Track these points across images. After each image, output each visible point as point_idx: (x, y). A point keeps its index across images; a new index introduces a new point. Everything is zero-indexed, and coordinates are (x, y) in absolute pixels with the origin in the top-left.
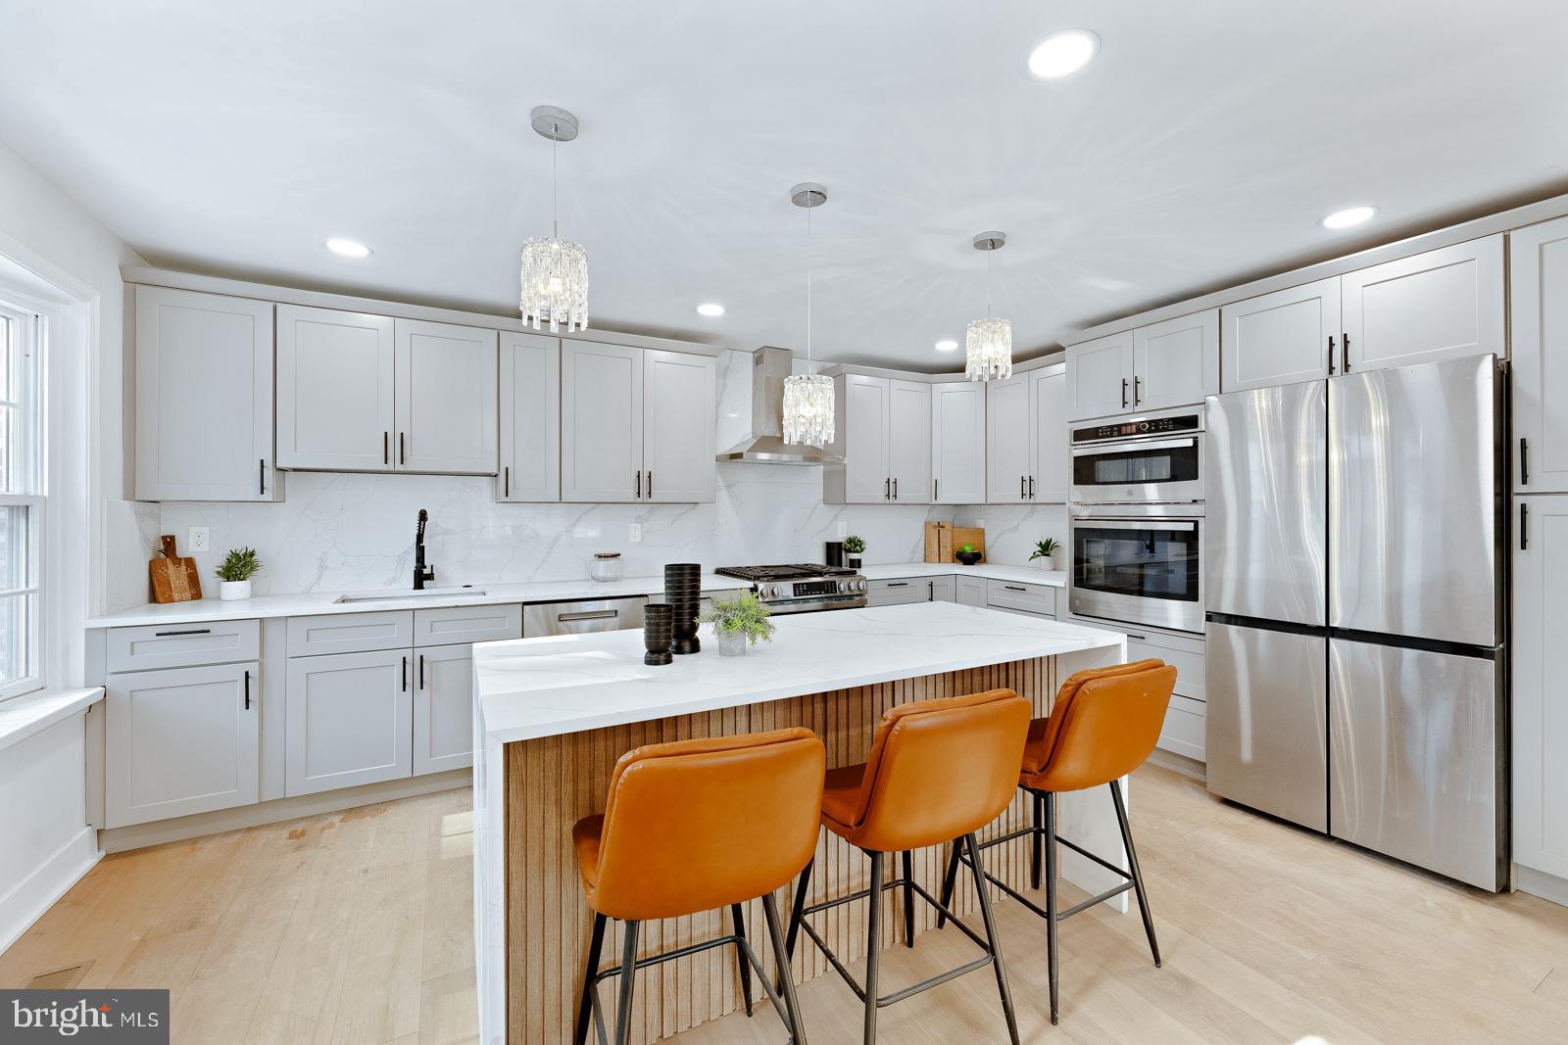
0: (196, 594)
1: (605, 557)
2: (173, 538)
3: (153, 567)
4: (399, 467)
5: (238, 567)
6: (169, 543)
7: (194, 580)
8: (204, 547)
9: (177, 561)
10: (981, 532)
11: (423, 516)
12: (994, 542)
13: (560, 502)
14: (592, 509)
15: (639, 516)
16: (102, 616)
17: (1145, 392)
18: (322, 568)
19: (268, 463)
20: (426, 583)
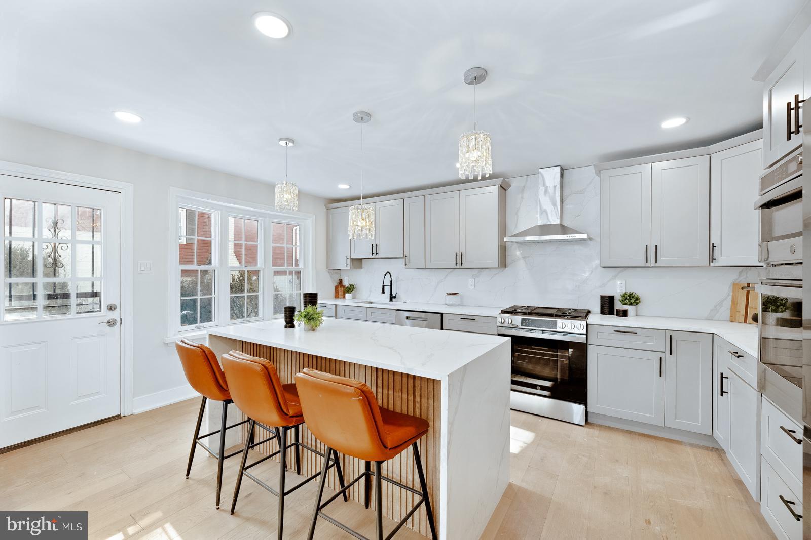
0: (343, 297)
1: (450, 294)
2: (341, 279)
3: (336, 287)
4: (377, 257)
7: (344, 292)
9: (341, 286)
13: (425, 268)
14: (452, 271)
15: (474, 275)
19: (348, 257)
20: (393, 299)
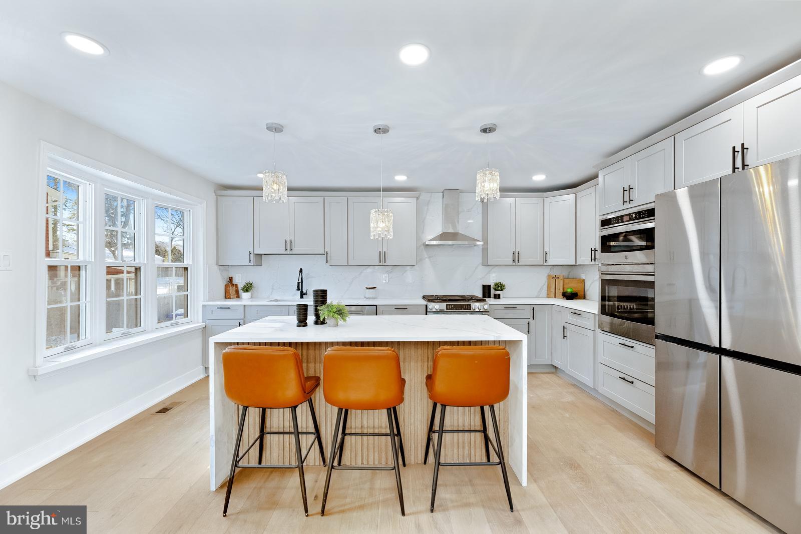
0: (238, 296)
1: (370, 288)
2: (232, 277)
3: (226, 287)
4: (291, 253)
5: (248, 288)
6: (231, 279)
7: (237, 292)
8: (240, 282)
9: (232, 285)
10: (583, 282)
11: (301, 271)
12: (590, 287)
13: (348, 265)
14: (367, 268)
15: (387, 271)
16: (207, 301)
17: (635, 194)
18: (273, 289)
19: (252, 252)
20: (304, 296)
